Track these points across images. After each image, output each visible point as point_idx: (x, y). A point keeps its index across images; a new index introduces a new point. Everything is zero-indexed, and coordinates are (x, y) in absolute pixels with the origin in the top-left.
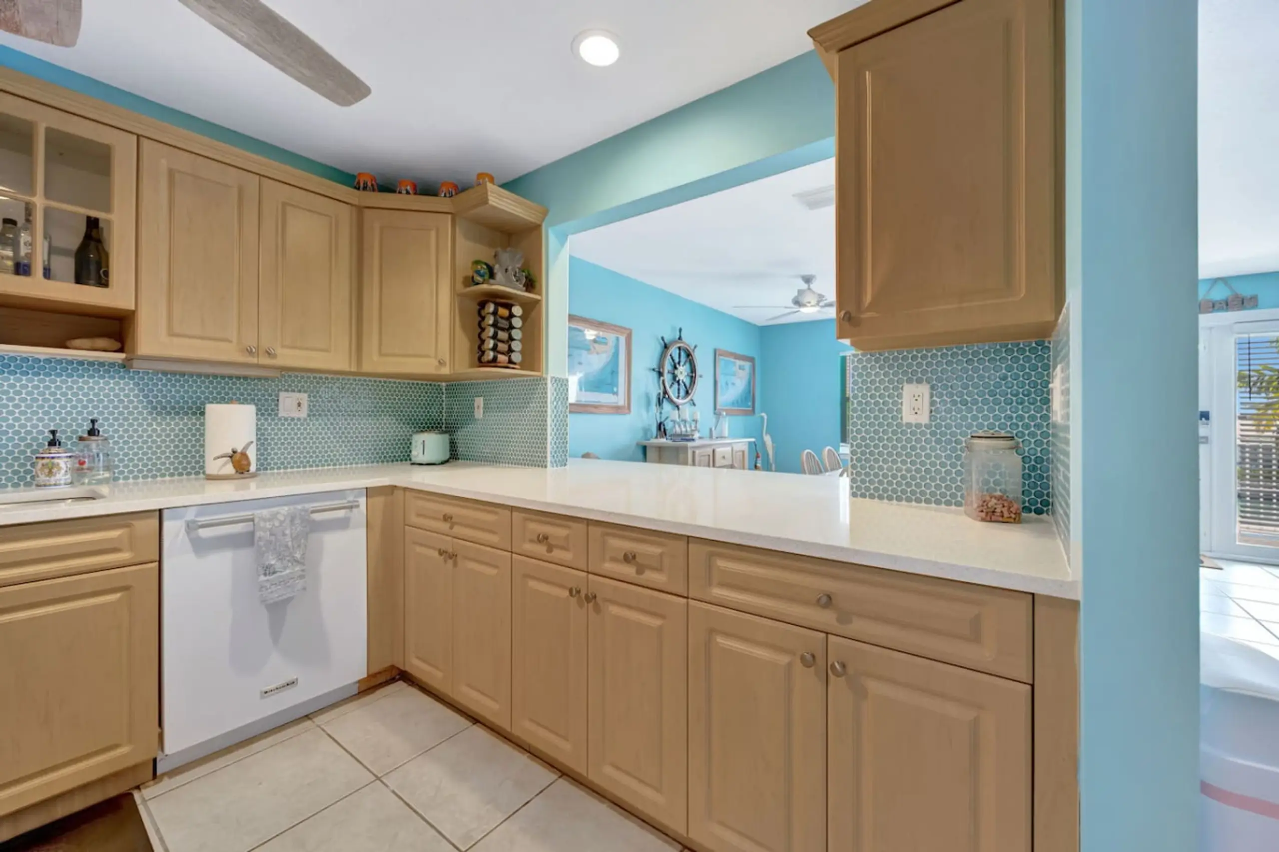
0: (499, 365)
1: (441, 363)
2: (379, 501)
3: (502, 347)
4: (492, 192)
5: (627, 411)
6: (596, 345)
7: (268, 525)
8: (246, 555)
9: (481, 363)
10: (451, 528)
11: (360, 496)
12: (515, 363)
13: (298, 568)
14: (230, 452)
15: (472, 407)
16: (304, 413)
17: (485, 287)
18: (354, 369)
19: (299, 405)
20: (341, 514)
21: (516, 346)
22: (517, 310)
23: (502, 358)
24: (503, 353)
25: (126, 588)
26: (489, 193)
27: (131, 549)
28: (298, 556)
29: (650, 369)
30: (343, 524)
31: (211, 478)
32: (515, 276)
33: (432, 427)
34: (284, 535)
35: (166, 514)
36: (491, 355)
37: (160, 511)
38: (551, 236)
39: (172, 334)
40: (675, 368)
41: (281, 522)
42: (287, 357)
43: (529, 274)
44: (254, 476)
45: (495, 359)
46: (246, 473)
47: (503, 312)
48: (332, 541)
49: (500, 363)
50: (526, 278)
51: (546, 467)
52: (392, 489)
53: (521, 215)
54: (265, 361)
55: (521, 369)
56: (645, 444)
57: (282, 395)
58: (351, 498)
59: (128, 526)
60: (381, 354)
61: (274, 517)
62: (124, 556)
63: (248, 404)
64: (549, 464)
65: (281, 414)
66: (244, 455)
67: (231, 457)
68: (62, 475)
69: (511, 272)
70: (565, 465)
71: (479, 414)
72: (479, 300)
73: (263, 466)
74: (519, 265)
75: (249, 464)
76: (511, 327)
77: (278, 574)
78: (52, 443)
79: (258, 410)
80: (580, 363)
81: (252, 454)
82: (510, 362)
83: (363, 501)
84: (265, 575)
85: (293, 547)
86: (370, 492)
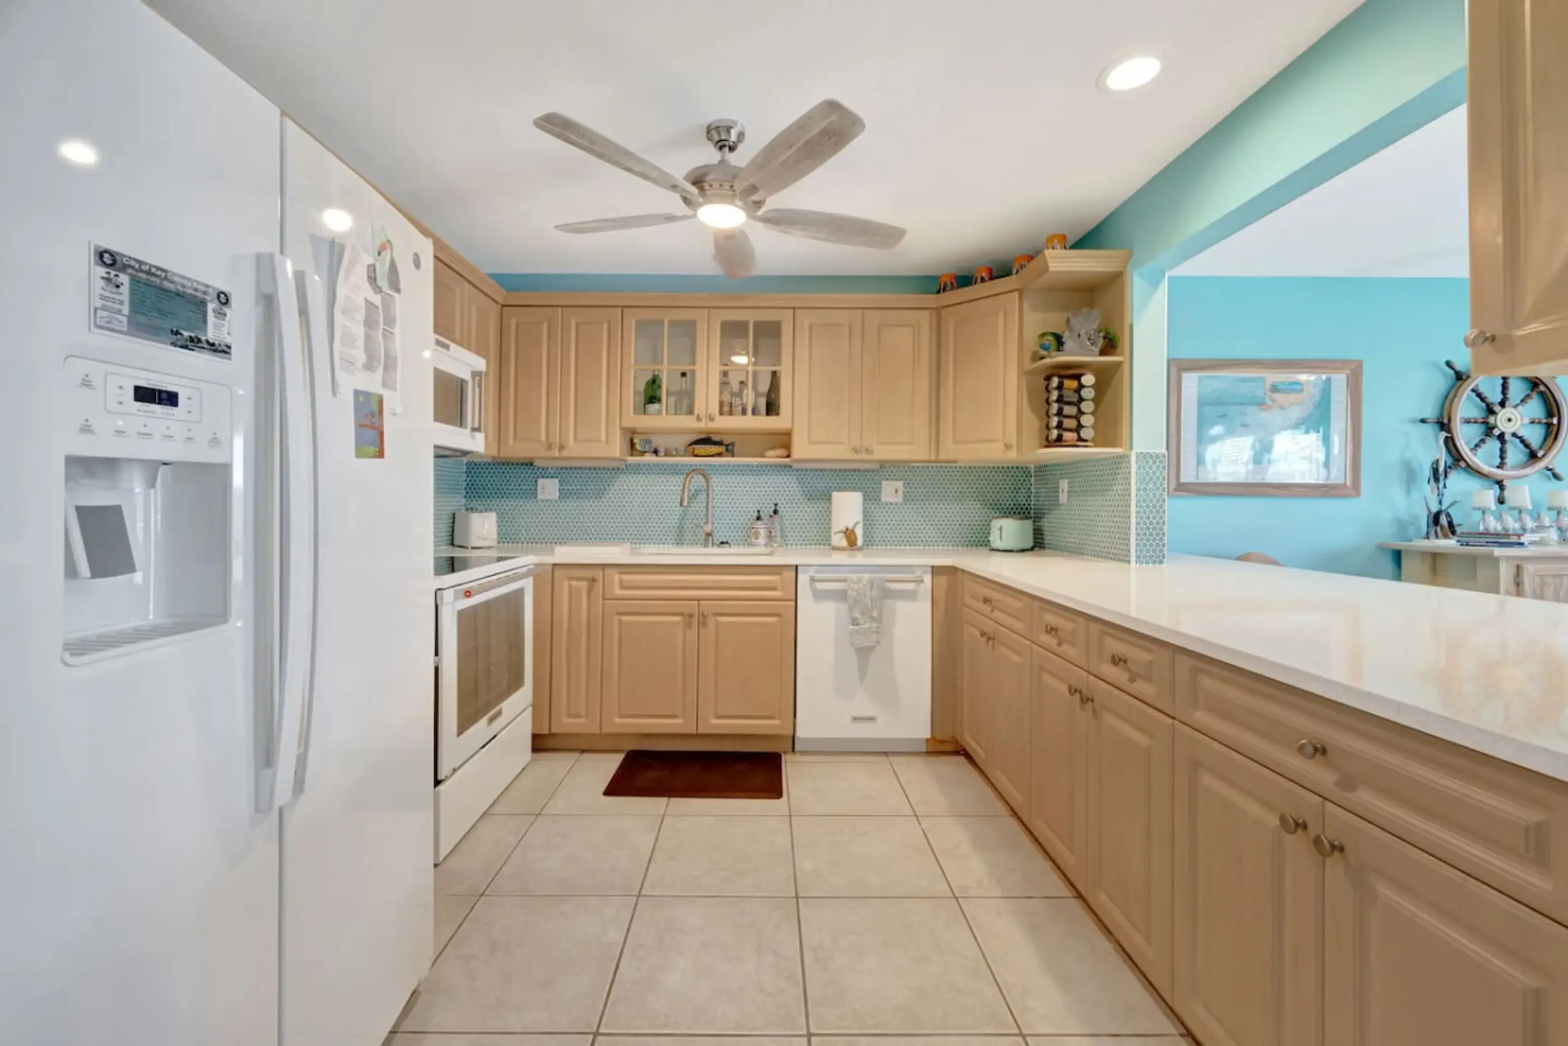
0: (1064, 444)
1: (1007, 446)
2: (943, 580)
3: (1069, 423)
4: (1051, 258)
5: (1354, 492)
6: (1278, 396)
7: (856, 587)
8: (843, 607)
9: (1049, 444)
10: (992, 611)
11: (925, 573)
12: (1086, 441)
13: (875, 625)
14: (844, 530)
15: (1056, 490)
16: (899, 499)
17: (1047, 361)
18: (933, 458)
19: (896, 491)
20: (911, 586)
21: (1087, 420)
22: (1088, 379)
23: (1069, 436)
24: (1070, 430)
25: (778, 615)
26: (1049, 260)
27: (782, 590)
28: (875, 614)
29: (1413, 421)
30: (911, 596)
31: (835, 548)
32: (1089, 339)
33: (1010, 513)
34: (865, 595)
35: (799, 568)
36: (1055, 433)
37: (797, 567)
38: (1137, 283)
39: (811, 442)
40: (1490, 411)
41: (864, 585)
42: (883, 453)
43: (1107, 333)
44: (860, 549)
45: (1059, 438)
46: (854, 547)
47: (1074, 384)
48: (902, 608)
49: (1065, 441)
50: (1104, 338)
51: (1129, 562)
52: (953, 570)
53: (1094, 269)
54: (866, 457)
55: (1096, 446)
56: (1398, 548)
57: (884, 483)
58: (918, 574)
59: (780, 574)
60: (955, 442)
61: (859, 581)
62: (778, 594)
63: (856, 491)
64: (1133, 559)
65: (883, 499)
66: (853, 531)
67: (845, 533)
68: (762, 540)
69: (1084, 337)
70: (1161, 562)
71: (1063, 498)
72: (1044, 375)
73: (869, 542)
74: (1095, 326)
75: (856, 539)
76: (1081, 400)
77: (859, 626)
78: (758, 518)
79: (864, 496)
80: (1245, 425)
81: (859, 532)
82: (1080, 439)
83: (928, 578)
84: (853, 624)
85: (872, 607)
86: (935, 570)
